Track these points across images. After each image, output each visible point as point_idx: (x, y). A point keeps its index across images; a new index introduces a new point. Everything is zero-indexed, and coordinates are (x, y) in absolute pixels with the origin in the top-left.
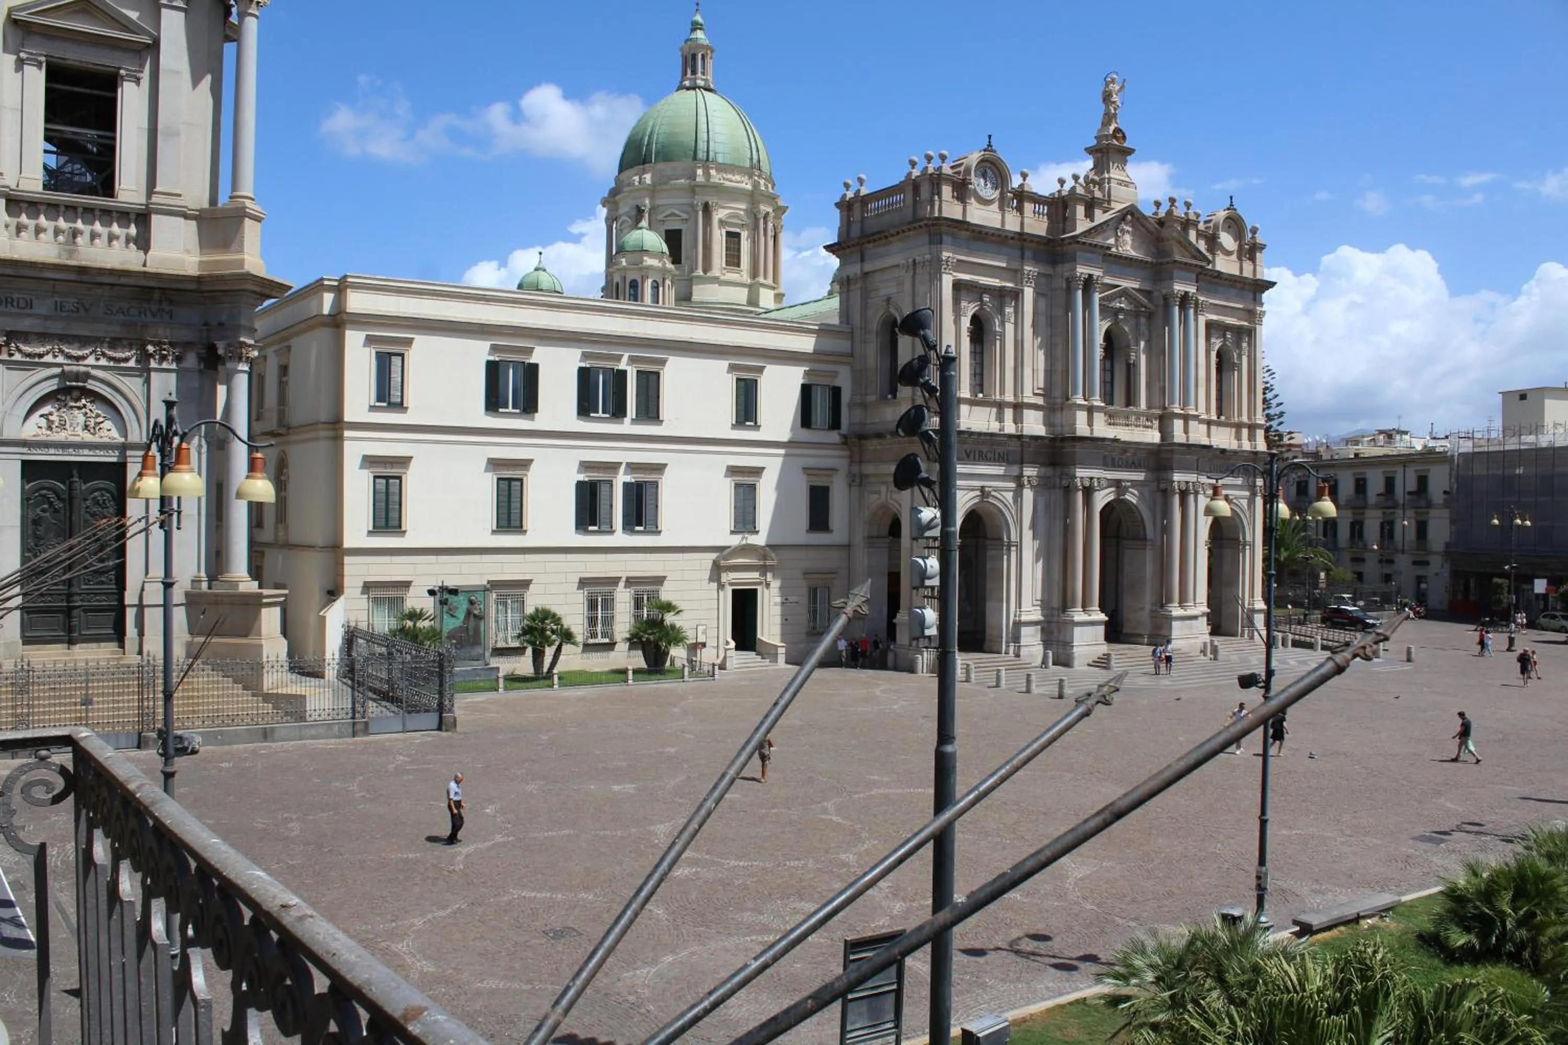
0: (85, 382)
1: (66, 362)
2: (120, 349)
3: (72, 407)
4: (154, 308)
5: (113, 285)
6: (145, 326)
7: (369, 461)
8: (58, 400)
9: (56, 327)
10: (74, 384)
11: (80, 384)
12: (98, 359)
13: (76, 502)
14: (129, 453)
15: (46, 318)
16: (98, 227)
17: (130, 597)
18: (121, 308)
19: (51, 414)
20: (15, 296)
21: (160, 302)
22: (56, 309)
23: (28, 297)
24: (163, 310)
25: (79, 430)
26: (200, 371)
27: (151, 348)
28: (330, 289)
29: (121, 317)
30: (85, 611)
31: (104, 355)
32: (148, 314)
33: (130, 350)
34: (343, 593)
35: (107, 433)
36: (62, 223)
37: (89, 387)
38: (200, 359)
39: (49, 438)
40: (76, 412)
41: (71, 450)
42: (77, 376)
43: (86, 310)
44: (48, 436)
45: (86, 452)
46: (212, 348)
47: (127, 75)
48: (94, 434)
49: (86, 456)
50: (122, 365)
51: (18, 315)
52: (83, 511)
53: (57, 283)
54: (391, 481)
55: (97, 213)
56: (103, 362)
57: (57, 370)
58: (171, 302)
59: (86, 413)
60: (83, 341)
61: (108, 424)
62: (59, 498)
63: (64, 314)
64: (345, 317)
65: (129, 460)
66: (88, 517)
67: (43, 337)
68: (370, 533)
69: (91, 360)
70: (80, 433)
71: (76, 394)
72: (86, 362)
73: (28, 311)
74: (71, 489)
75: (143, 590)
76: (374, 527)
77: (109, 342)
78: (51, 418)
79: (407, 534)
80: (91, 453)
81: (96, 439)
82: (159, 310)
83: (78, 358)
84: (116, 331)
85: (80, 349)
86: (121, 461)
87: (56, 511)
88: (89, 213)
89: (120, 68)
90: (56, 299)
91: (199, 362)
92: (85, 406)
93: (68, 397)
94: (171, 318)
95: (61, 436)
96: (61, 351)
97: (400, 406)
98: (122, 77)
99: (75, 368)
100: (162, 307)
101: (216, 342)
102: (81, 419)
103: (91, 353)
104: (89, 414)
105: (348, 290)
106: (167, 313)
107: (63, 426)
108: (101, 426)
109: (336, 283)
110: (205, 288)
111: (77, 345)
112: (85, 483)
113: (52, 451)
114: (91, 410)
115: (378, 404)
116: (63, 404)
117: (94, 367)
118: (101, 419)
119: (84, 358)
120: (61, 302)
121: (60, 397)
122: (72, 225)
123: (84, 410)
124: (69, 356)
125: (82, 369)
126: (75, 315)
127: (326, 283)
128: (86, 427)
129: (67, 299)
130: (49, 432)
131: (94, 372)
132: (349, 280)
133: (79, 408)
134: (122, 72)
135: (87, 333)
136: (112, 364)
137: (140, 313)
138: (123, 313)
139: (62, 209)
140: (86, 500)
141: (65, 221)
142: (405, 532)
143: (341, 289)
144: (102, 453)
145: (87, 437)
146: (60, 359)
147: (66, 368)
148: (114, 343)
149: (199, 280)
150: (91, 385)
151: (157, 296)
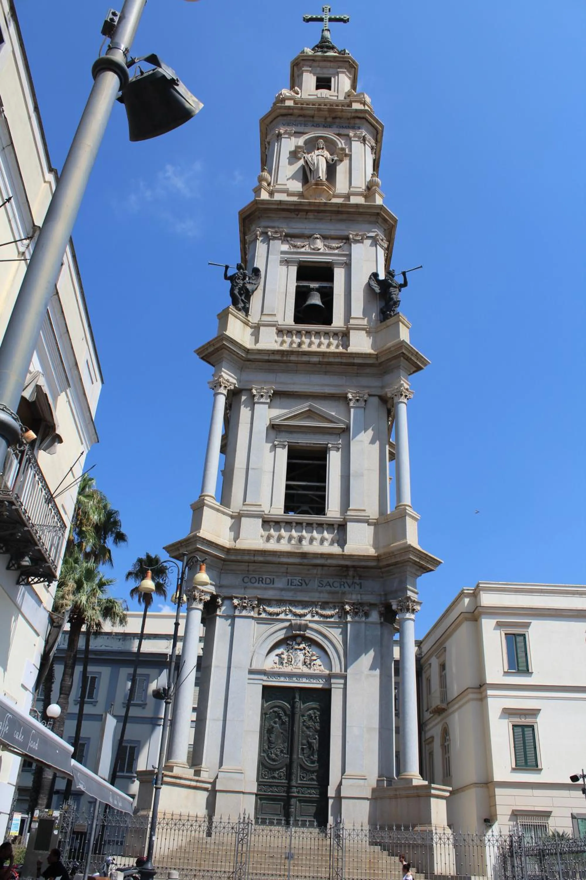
0: (305, 631)
1: (292, 618)
2: (328, 609)
3: (296, 649)
4: (350, 581)
5: (323, 566)
6: (344, 593)
7: (508, 713)
8: (288, 644)
9: (288, 596)
10: (298, 632)
11: (302, 632)
12: (313, 616)
13: (297, 717)
14: (333, 681)
15: (282, 590)
16: (315, 534)
17: (331, 792)
18: (328, 582)
19: (282, 654)
20: (264, 577)
21: (354, 577)
22: (288, 585)
23: (272, 577)
24: (355, 583)
25: (300, 664)
26: (381, 623)
27: (347, 608)
28: (468, 595)
29: (328, 588)
30: (300, 801)
31: (317, 613)
32: (346, 585)
33: (335, 609)
34: (497, 820)
35: (319, 667)
36: (294, 533)
37: (307, 635)
38: (381, 614)
39: (280, 670)
40: (299, 652)
41: (294, 679)
42: (300, 627)
43: (307, 585)
44: (279, 668)
45: (304, 680)
46: (388, 607)
47: (332, 447)
48: (310, 668)
49: (305, 684)
50: (328, 620)
51: (265, 589)
52: (301, 724)
53: (289, 566)
54: (526, 729)
55: (315, 525)
56: (316, 618)
57: (287, 624)
58: (360, 577)
59: (305, 654)
60: (304, 604)
61: (318, 662)
62: (286, 714)
63: (293, 587)
64: (480, 610)
65: (333, 686)
66: (305, 729)
67: (280, 602)
68: (514, 770)
69: (309, 617)
70: (301, 667)
71: (299, 640)
72: (306, 618)
73: (271, 586)
74: (293, 707)
75: (340, 784)
76: (516, 765)
77: (321, 606)
78: (282, 656)
79: (543, 771)
80: (307, 681)
81: (311, 671)
82: (353, 583)
83: (301, 616)
84: (325, 597)
85: (302, 609)
86: (327, 687)
87: (283, 723)
88: (310, 525)
89: (327, 444)
90: (289, 578)
91: (380, 617)
92: (304, 648)
93: (294, 642)
94: (361, 588)
95: (288, 669)
96: (290, 611)
97: (526, 671)
98: (329, 448)
99: (298, 622)
100: (355, 581)
101: (391, 601)
102: (301, 657)
103: (309, 612)
104: (307, 654)
105: (481, 592)
106: (358, 585)
107: (289, 662)
108: (315, 662)
109: (472, 592)
110: (382, 564)
111: (301, 607)
112: (303, 704)
113: (282, 679)
114: (308, 652)
115: (509, 671)
116: (290, 647)
117: (310, 621)
118: (314, 658)
119: (304, 615)
120: (291, 580)
121: (288, 642)
122: (300, 534)
123: (303, 652)
124: (295, 615)
125: (303, 622)
126: (300, 587)
127: (466, 592)
128: (305, 663)
129: (295, 578)
130: (281, 666)
131: (311, 625)
132: (481, 585)
133: (301, 650)
134: (330, 445)
135: (307, 599)
136: (321, 619)
137: (341, 585)
138: (330, 585)
139: (294, 524)
140: (303, 716)
141: (296, 531)
142: (541, 770)
143: (475, 595)
144: (315, 681)
145: (305, 670)
146: (289, 617)
147: (293, 622)
148: (324, 605)
149: (377, 558)
150: (309, 634)
151: (351, 573)
